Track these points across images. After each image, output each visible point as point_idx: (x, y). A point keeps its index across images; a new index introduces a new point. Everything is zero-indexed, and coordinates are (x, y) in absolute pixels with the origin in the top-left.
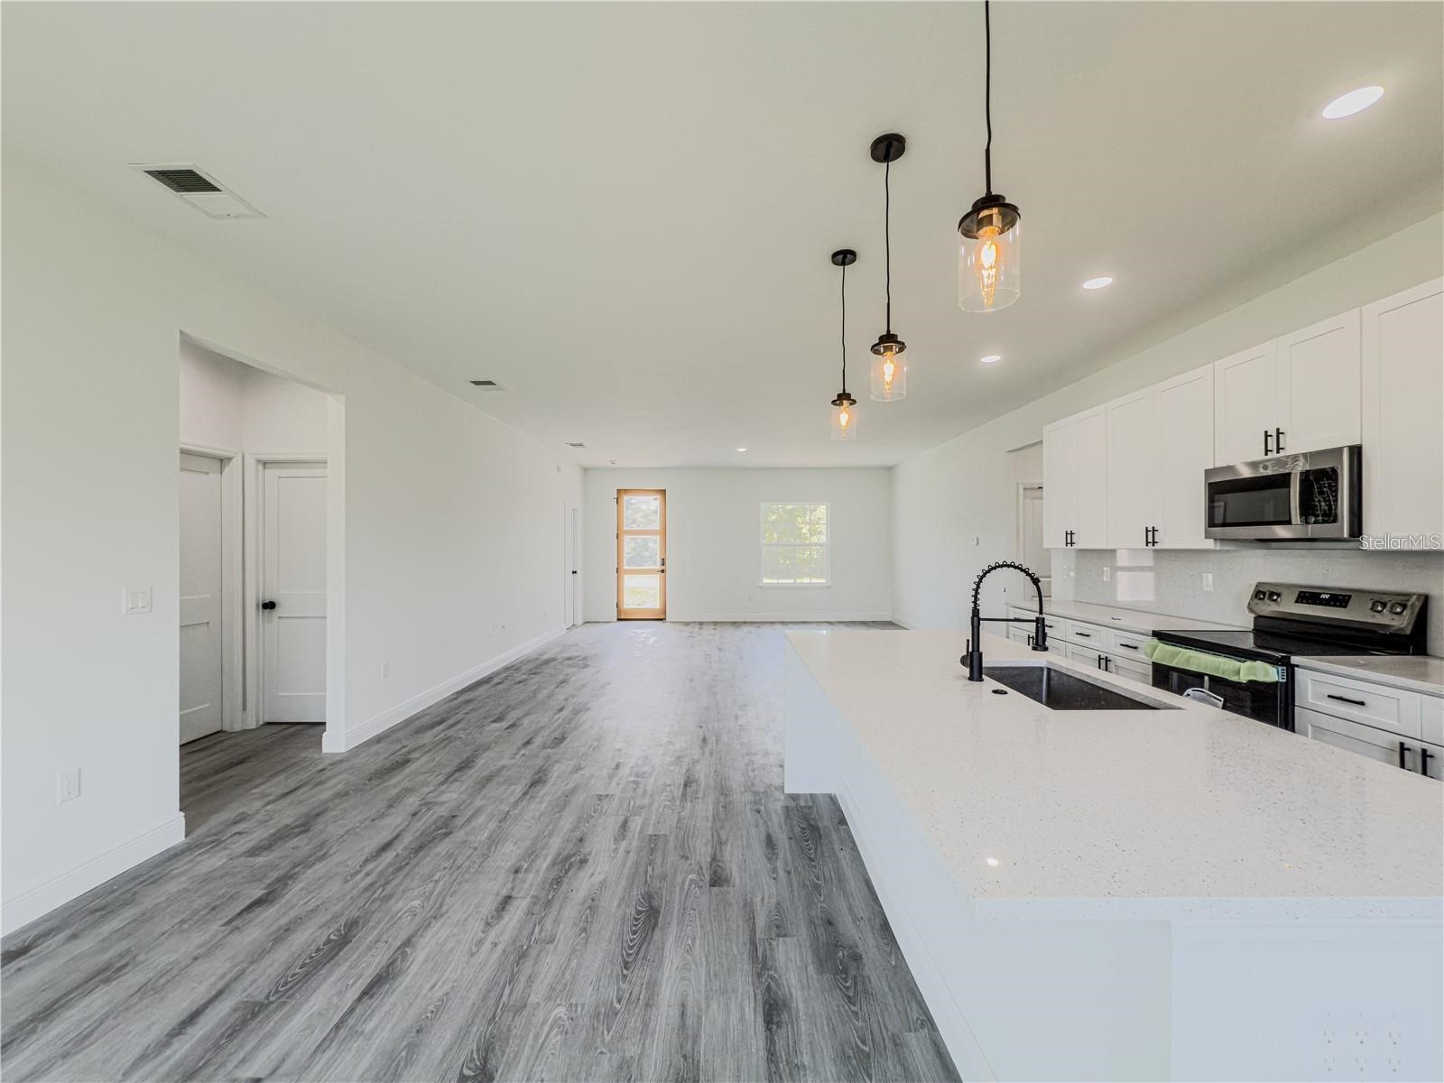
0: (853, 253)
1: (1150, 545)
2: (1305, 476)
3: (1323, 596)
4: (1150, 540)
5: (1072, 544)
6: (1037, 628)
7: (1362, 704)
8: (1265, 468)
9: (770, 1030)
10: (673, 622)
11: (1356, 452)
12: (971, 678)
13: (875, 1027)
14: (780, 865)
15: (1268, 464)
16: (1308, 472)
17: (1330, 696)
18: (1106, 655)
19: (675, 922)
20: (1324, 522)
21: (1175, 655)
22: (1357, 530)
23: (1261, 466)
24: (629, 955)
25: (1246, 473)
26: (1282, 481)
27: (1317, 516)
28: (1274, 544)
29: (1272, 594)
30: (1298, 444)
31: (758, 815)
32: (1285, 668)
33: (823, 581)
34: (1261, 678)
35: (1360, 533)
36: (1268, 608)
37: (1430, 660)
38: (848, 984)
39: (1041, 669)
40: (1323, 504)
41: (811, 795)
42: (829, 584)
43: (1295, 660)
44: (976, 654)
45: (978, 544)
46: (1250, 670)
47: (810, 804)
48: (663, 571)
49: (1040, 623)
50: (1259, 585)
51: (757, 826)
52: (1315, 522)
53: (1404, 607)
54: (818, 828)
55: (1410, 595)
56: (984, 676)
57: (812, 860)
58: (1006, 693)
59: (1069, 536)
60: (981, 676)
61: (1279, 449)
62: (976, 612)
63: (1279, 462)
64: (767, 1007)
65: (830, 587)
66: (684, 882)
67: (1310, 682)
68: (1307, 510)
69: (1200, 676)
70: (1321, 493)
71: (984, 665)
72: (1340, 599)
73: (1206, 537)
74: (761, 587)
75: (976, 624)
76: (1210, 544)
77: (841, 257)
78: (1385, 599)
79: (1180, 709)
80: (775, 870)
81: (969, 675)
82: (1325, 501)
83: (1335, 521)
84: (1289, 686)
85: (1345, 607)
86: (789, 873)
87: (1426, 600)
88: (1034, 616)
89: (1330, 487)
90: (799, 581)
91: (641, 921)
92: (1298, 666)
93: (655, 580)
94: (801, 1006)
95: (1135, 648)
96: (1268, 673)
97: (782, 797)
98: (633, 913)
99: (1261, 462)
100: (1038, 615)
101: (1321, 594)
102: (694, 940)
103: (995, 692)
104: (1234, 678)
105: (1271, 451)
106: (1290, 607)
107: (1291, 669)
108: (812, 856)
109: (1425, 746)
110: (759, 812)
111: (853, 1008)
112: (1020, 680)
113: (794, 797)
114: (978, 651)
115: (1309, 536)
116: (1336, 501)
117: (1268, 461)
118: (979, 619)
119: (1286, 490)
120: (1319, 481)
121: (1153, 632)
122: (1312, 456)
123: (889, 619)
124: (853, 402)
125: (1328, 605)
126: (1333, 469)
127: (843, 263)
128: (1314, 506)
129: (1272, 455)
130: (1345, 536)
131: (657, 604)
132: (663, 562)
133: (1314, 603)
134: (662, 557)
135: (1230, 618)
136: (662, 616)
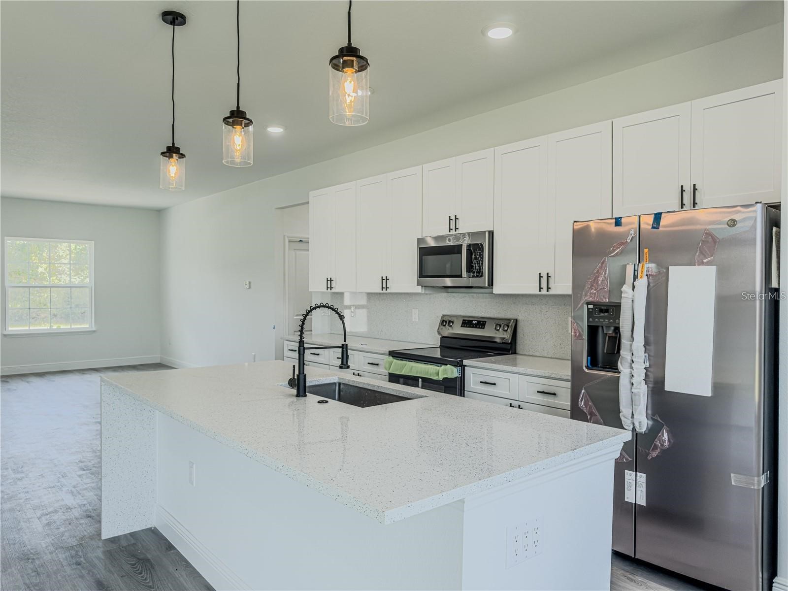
0: (183, 17)
1: (384, 290)
2: (469, 246)
3: (474, 322)
5: (331, 288)
6: (343, 350)
7: (494, 384)
8: (449, 240)
11: (491, 233)
12: (298, 395)
15: (451, 238)
16: (470, 244)
17: (481, 382)
18: (358, 372)
20: (477, 276)
21: (403, 367)
22: (491, 284)
23: (447, 239)
25: (432, 243)
26: (457, 249)
27: (474, 273)
28: (450, 290)
29: (450, 322)
30: (464, 227)
31: (80, 567)
32: (460, 368)
33: (87, 326)
34: (450, 376)
35: (492, 285)
36: (448, 331)
37: (518, 356)
39: (335, 383)
40: (476, 265)
41: (132, 534)
42: (94, 329)
43: (465, 362)
44: (301, 377)
45: (250, 287)
46: (445, 371)
47: (133, 541)
49: (344, 348)
50: (443, 316)
51: (82, 577)
52: (473, 277)
53: (508, 326)
54: (148, 560)
55: (510, 320)
56: (307, 393)
57: (150, 587)
58: (327, 402)
59: (329, 282)
60: (305, 392)
61: (456, 229)
63: (457, 237)
65: (94, 331)
67: (472, 375)
68: (470, 268)
69: (416, 378)
70: (476, 258)
71: (307, 385)
72: (481, 324)
73: (417, 285)
75: (302, 352)
76: (419, 289)
77: (170, 17)
78: (501, 322)
79: (426, 396)
81: (296, 394)
82: (478, 264)
83: (482, 276)
84: (462, 378)
85: (484, 328)
87: (516, 321)
88: (340, 342)
89: (480, 255)
92: (466, 366)
95: (378, 365)
96: (451, 372)
97: (100, 544)
99: (447, 236)
100: (343, 343)
101: (473, 321)
103: (319, 402)
104: (436, 378)
105: (452, 229)
106: (458, 330)
107: (463, 367)
108: (151, 584)
109: (520, 403)
110: (78, 564)
112: (326, 391)
113: (114, 540)
114: (303, 373)
115: (470, 285)
116: (482, 261)
117: (452, 235)
118: (304, 349)
119: (460, 255)
120: (475, 250)
121: (389, 351)
122: (471, 235)
123: (158, 361)
124: (182, 156)
125: (476, 327)
126: (481, 244)
127: (173, 23)
128: (473, 266)
129: (453, 232)
130: (486, 285)
133: (470, 327)
135: (428, 339)
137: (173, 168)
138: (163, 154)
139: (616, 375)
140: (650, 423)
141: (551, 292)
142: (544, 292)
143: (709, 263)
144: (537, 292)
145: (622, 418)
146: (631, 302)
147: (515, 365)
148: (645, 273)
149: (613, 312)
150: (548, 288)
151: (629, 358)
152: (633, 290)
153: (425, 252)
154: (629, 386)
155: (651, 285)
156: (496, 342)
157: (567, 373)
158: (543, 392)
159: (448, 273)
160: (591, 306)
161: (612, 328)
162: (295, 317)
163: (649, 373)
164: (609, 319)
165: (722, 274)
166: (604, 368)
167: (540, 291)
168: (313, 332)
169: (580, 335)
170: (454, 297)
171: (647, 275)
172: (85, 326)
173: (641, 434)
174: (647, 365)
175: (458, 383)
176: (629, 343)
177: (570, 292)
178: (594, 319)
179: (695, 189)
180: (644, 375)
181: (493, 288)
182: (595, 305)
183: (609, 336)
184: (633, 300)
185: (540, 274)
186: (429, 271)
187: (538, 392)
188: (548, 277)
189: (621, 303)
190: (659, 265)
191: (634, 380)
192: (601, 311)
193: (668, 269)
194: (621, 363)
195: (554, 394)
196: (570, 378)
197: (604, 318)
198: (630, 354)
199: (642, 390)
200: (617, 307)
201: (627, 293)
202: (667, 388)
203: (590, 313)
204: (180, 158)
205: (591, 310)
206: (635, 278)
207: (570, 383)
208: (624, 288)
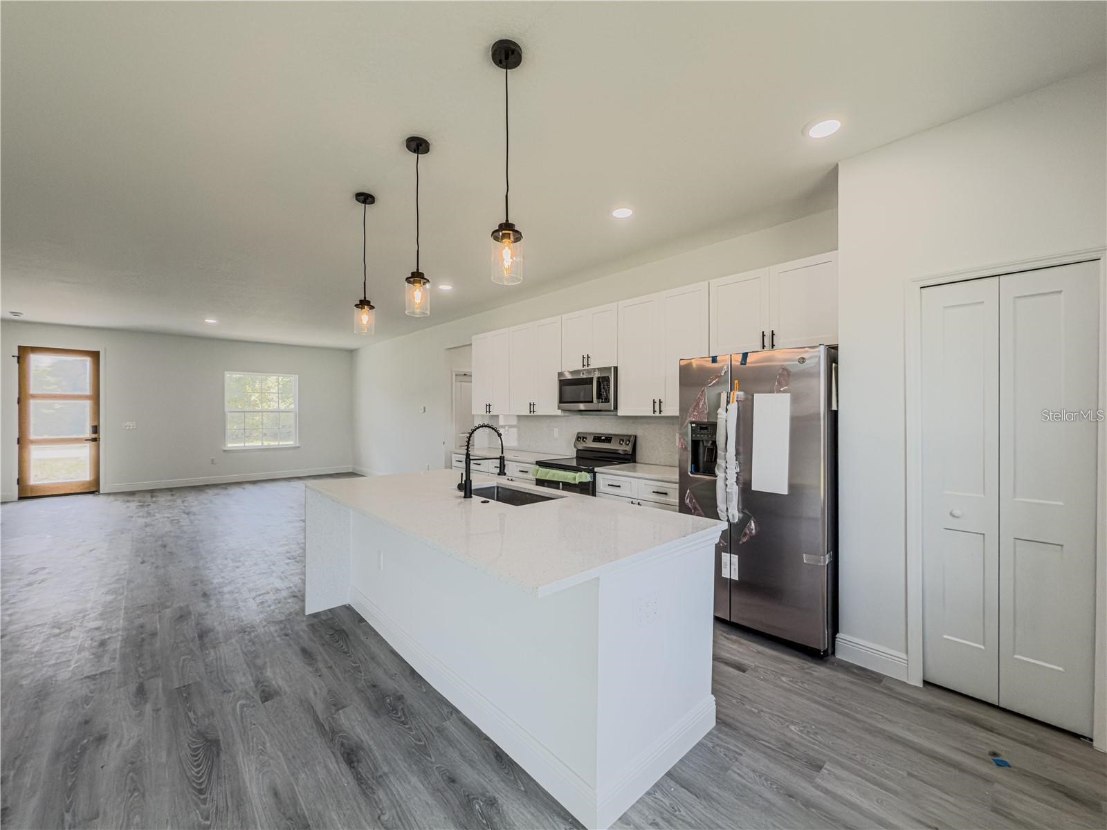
0: (373, 198)
1: (532, 413)
2: (598, 378)
3: (603, 438)
4: (532, 410)
5: (488, 412)
6: (500, 461)
7: (619, 486)
8: (583, 374)
9: (354, 767)
10: (109, 494)
11: (616, 369)
12: (465, 497)
13: (424, 729)
14: (321, 665)
15: (584, 372)
17: (609, 485)
19: (238, 740)
20: (605, 402)
21: (547, 474)
22: (616, 408)
23: (581, 373)
24: (200, 784)
25: (569, 377)
26: (589, 381)
27: (602, 399)
28: (584, 413)
29: (584, 438)
30: (595, 364)
31: (288, 638)
32: (592, 474)
33: (292, 443)
34: (584, 481)
36: (581, 446)
37: (638, 465)
38: (400, 715)
39: (494, 487)
40: (604, 393)
41: (330, 610)
42: (298, 445)
43: (596, 469)
44: (468, 481)
45: (425, 411)
46: (580, 477)
47: (330, 616)
48: (95, 440)
49: (502, 459)
50: (578, 433)
51: (290, 645)
52: (602, 402)
53: (629, 441)
54: (344, 631)
55: (631, 436)
56: (472, 495)
57: (346, 653)
58: (488, 502)
60: (471, 493)
61: (588, 365)
63: (589, 371)
64: (346, 755)
65: (298, 447)
66: (234, 709)
67: (601, 480)
68: (599, 396)
69: (558, 483)
70: (604, 388)
71: (473, 488)
72: (608, 439)
73: (558, 409)
74: (225, 451)
75: (468, 462)
76: (559, 413)
77: (362, 197)
78: (624, 438)
79: (567, 497)
80: (317, 670)
81: (464, 495)
83: (608, 402)
84: (594, 482)
85: (610, 443)
86: (330, 667)
87: (636, 437)
88: (499, 455)
89: (607, 385)
90: (267, 443)
91: (201, 755)
92: (597, 472)
93: (86, 451)
94: (371, 743)
95: (527, 472)
96: (585, 477)
97: (305, 619)
98: (189, 752)
99: (581, 371)
100: (501, 455)
101: (601, 437)
102: (264, 744)
103: (482, 502)
104: (573, 482)
105: (585, 366)
106: (590, 444)
107: (594, 474)
108: (345, 650)
109: (639, 501)
110: (287, 635)
111: (407, 726)
112: (487, 493)
113: (315, 615)
114: (469, 479)
115: (599, 409)
116: (609, 390)
117: (585, 370)
118: (470, 460)
119: (591, 385)
120: (603, 382)
121: (536, 461)
122: (600, 370)
123: (351, 471)
124: (372, 308)
125: (604, 442)
126: (608, 377)
127: (364, 202)
128: (601, 394)
129: (586, 368)
130: (612, 409)
131: (86, 476)
132: (96, 429)
133: (599, 442)
134: (94, 424)
135: (567, 451)
136: (93, 489)
137: (365, 317)
138: (356, 305)
139: (713, 478)
140: (741, 515)
141: (663, 414)
142: (657, 414)
143: (785, 391)
144: (652, 414)
145: (719, 512)
147: (635, 472)
148: (735, 399)
149: (710, 429)
150: (660, 411)
151: (724, 465)
152: (726, 412)
153: (563, 383)
154: (724, 486)
155: (740, 409)
156: (620, 454)
157: (676, 477)
158: (657, 492)
159: (582, 400)
160: (694, 425)
161: (710, 442)
162: (461, 435)
163: (739, 477)
164: (708, 435)
165: (795, 400)
166: (704, 473)
167: (654, 413)
168: (475, 447)
169: (686, 448)
170: (585, 418)
171: (737, 401)
172: (291, 443)
173: (734, 524)
174: (738, 470)
175: (591, 485)
176: (724, 453)
177: (677, 414)
178: (696, 434)
179: (773, 334)
180: (735, 478)
181: (617, 411)
182: (697, 424)
183: (707, 448)
184: (726, 421)
185: (654, 400)
186: (567, 398)
187: (653, 492)
188: (660, 402)
189: (717, 423)
190: (746, 392)
191: (727, 483)
192: (702, 428)
193: (753, 396)
194: (718, 470)
195: (666, 494)
196: (678, 481)
197: (704, 434)
198: (724, 462)
199: (734, 490)
200: (714, 425)
201: (721, 415)
202: (754, 488)
203: (693, 431)
204: (370, 309)
205: (694, 428)
206: (728, 402)
207: (678, 485)
208: (720, 411)
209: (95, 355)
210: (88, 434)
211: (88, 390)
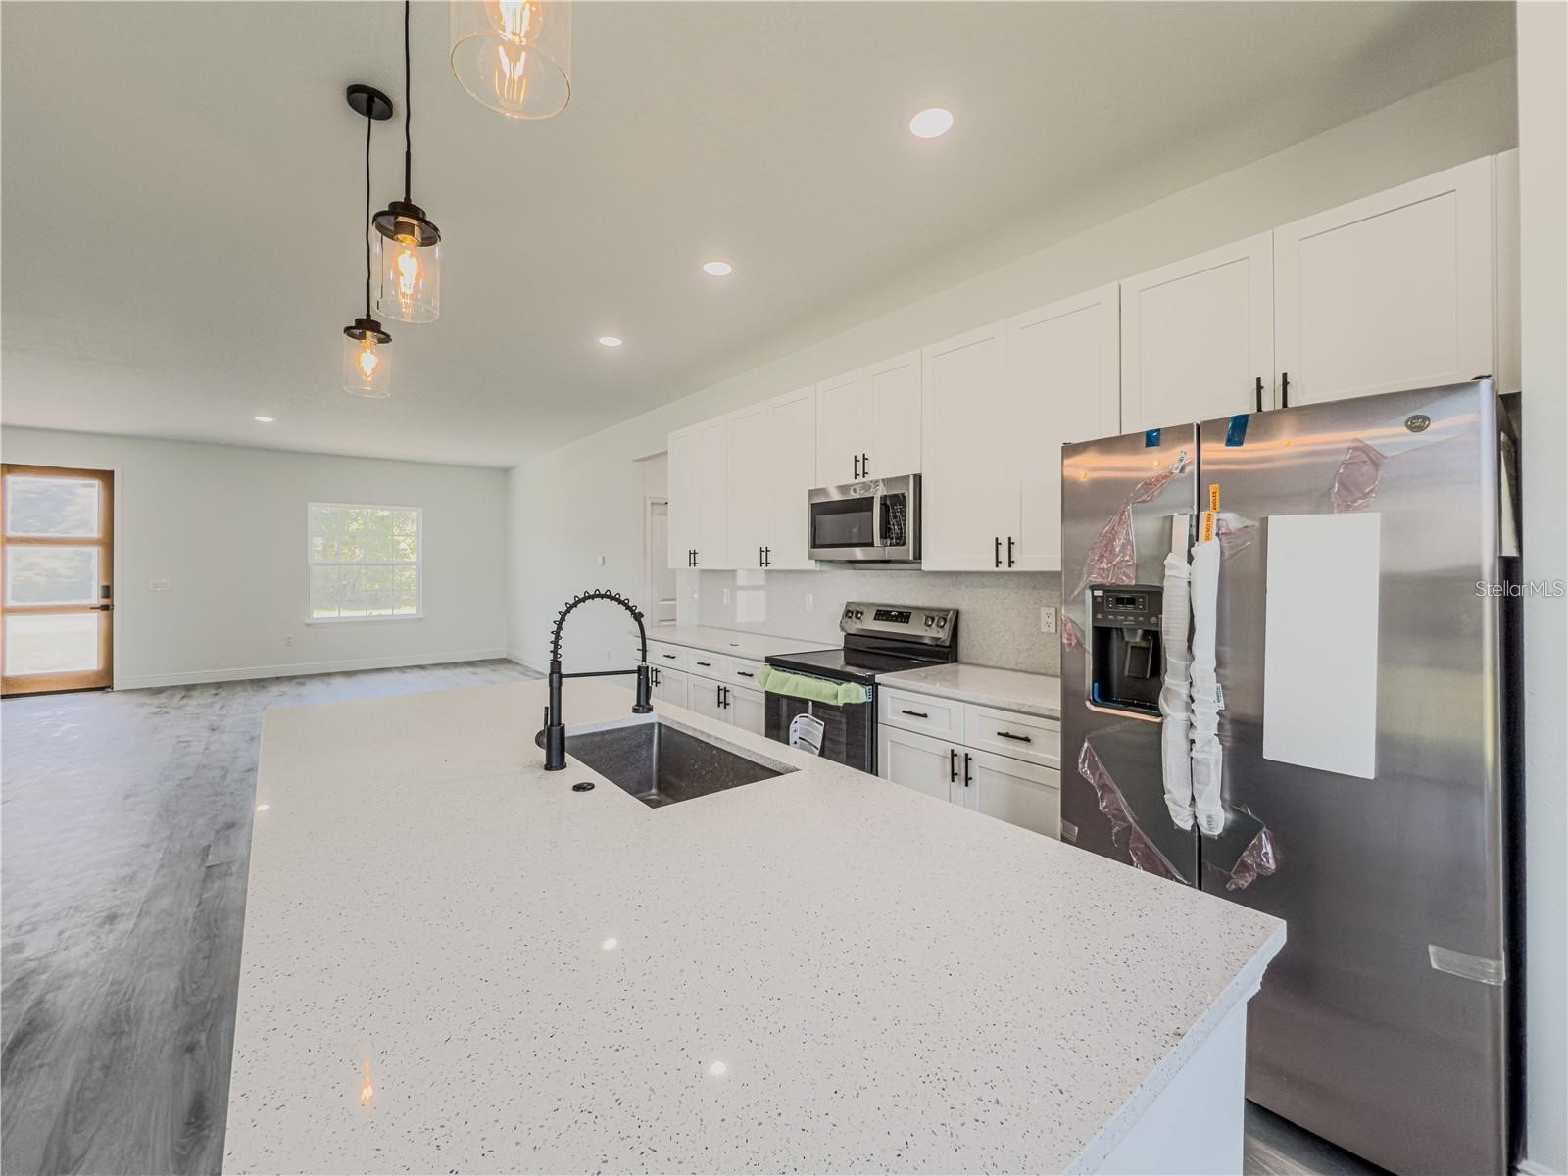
1: (764, 565)
2: (884, 498)
3: (893, 613)
5: (695, 564)
6: (639, 682)
7: (925, 716)
8: (855, 491)
10: (127, 691)
11: (918, 479)
15: (857, 487)
16: (886, 496)
17: (904, 712)
20: (897, 544)
21: (785, 682)
22: (918, 556)
23: (852, 489)
25: (836, 496)
26: (866, 504)
27: (892, 539)
28: (858, 565)
29: (858, 612)
30: (879, 470)
32: (871, 687)
33: (411, 611)
34: (854, 700)
35: (920, 558)
36: (855, 627)
37: (961, 668)
39: (652, 726)
40: (896, 527)
42: (421, 616)
43: (879, 678)
44: (555, 730)
46: (847, 693)
48: (105, 607)
49: (642, 671)
50: (848, 603)
52: (890, 545)
53: (945, 620)
55: (948, 610)
58: (592, 787)
59: (692, 556)
60: (562, 760)
61: (864, 474)
62: (556, 665)
63: (866, 486)
65: (422, 619)
67: (889, 699)
68: (885, 533)
69: (805, 701)
70: (895, 517)
71: (566, 736)
72: (904, 616)
73: (810, 559)
74: (307, 625)
75: (555, 684)
76: (812, 565)
77: (363, 98)
78: (934, 614)
79: (797, 770)
81: (545, 763)
82: (898, 525)
83: (904, 544)
84: (874, 704)
85: (908, 623)
87: (957, 612)
88: (634, 663)
89: (901, 512)
90: (376, 613)
92: (880, 684)
93: (93, 622)
95: (751, 675)
96: (856, 693)
99: (852, 485)
100: (640, 663)
101: (891, 611)
103: (575, 787)
104: (832, 702)
105: (859, 475)
106: (870, 624)
107: (875, 686)
109: (968, 750)
114: (559, 724)
115: (887, 558)
116: (905, 521)
117: (858, 484)
118: (561, 676)
119: (870, 513)
120: (893, 505)
121: (767, 657)
122: (887, 482)
123: (503, 656)
124: (385, 339)
125: (896, 621)
126: (903, 494)
127: (369, 112)
128: (890, 529)
129: (860, 479)
130: (911, 558)
131: (92, 663)
132: (108, 591)
133: (886, 620)
134: (105, 584)
135: (826, 638)
136: (102, 683)
137: (368, 358)
139: (1159, 720)
140: (1230, 816)
141: (1015, 568)
142: (1004, 567)
143: (1364, 508)
144: (993, 568)
145: (1171, 805)
146: (1186, 585)
147: (958, 685)
148: (1214, 530)
149: (1143, 603)
150: (1011, 562)
151: (1184, 692)
152: (1189, 562)
153: (820, 510)
154: (1185, 746)
155: (1227, 553)
156: (925, 644)
157: (1054, 704)
158: (1007, 735)
159: (854, 541)
160: (1099, 593)
161: (1140, 632)
162: (661, 603)
163: (1225, 722)
164: (1136, 616)
165: (1392, 530)
166: (1127, 704)
167: (997, 566)
168: (677, 623)
169: (1080, 644)
170: (864, 576)
171: (1218, 535)
172: (409, 611)
173: (1210, 839)
174: (1222, 705)
175: (868, 710)
176: (1184, 663)
177: (1058, 567)
178: (1105, 614)
179: (1285, 383)
180: (1216, 726)
181: (921, 563)
182: (1107, 590)
183: (1132, 647)
184: (1189, 583)
185: (997, 539)
186: (824, 538)
187: (999, 734)
188: (1011, 543)
189: (1163, 589)
190: (1243, 513)
191: (1193, 736)
192: (1120, 601)
193: (1265, 522)
194: (1166, 700)
195: (1027, 740)
196: (1059, 715)
197: (1126, 614)
198: (1186, 683)
199: (1212, 754)
200: (1156, 595)
201: (1177, 568)
202: (1268, 755)
203: (1097, 605)
204: (381, 341)
205: (1099, 599)
206: (1193, 540)
207: (1059, 724)
208: (1170, 559)
209: (107, 477)
210: (96, 598)
211: (95, 531)
